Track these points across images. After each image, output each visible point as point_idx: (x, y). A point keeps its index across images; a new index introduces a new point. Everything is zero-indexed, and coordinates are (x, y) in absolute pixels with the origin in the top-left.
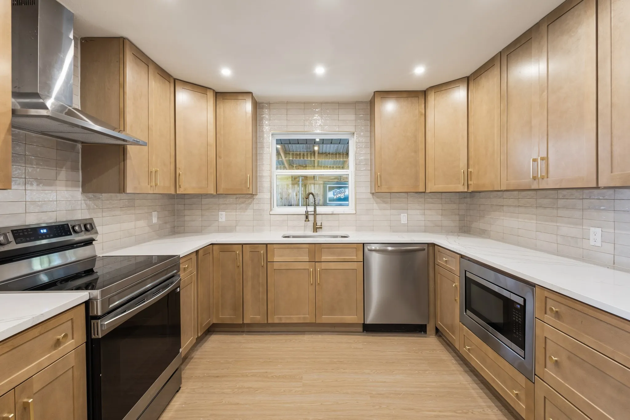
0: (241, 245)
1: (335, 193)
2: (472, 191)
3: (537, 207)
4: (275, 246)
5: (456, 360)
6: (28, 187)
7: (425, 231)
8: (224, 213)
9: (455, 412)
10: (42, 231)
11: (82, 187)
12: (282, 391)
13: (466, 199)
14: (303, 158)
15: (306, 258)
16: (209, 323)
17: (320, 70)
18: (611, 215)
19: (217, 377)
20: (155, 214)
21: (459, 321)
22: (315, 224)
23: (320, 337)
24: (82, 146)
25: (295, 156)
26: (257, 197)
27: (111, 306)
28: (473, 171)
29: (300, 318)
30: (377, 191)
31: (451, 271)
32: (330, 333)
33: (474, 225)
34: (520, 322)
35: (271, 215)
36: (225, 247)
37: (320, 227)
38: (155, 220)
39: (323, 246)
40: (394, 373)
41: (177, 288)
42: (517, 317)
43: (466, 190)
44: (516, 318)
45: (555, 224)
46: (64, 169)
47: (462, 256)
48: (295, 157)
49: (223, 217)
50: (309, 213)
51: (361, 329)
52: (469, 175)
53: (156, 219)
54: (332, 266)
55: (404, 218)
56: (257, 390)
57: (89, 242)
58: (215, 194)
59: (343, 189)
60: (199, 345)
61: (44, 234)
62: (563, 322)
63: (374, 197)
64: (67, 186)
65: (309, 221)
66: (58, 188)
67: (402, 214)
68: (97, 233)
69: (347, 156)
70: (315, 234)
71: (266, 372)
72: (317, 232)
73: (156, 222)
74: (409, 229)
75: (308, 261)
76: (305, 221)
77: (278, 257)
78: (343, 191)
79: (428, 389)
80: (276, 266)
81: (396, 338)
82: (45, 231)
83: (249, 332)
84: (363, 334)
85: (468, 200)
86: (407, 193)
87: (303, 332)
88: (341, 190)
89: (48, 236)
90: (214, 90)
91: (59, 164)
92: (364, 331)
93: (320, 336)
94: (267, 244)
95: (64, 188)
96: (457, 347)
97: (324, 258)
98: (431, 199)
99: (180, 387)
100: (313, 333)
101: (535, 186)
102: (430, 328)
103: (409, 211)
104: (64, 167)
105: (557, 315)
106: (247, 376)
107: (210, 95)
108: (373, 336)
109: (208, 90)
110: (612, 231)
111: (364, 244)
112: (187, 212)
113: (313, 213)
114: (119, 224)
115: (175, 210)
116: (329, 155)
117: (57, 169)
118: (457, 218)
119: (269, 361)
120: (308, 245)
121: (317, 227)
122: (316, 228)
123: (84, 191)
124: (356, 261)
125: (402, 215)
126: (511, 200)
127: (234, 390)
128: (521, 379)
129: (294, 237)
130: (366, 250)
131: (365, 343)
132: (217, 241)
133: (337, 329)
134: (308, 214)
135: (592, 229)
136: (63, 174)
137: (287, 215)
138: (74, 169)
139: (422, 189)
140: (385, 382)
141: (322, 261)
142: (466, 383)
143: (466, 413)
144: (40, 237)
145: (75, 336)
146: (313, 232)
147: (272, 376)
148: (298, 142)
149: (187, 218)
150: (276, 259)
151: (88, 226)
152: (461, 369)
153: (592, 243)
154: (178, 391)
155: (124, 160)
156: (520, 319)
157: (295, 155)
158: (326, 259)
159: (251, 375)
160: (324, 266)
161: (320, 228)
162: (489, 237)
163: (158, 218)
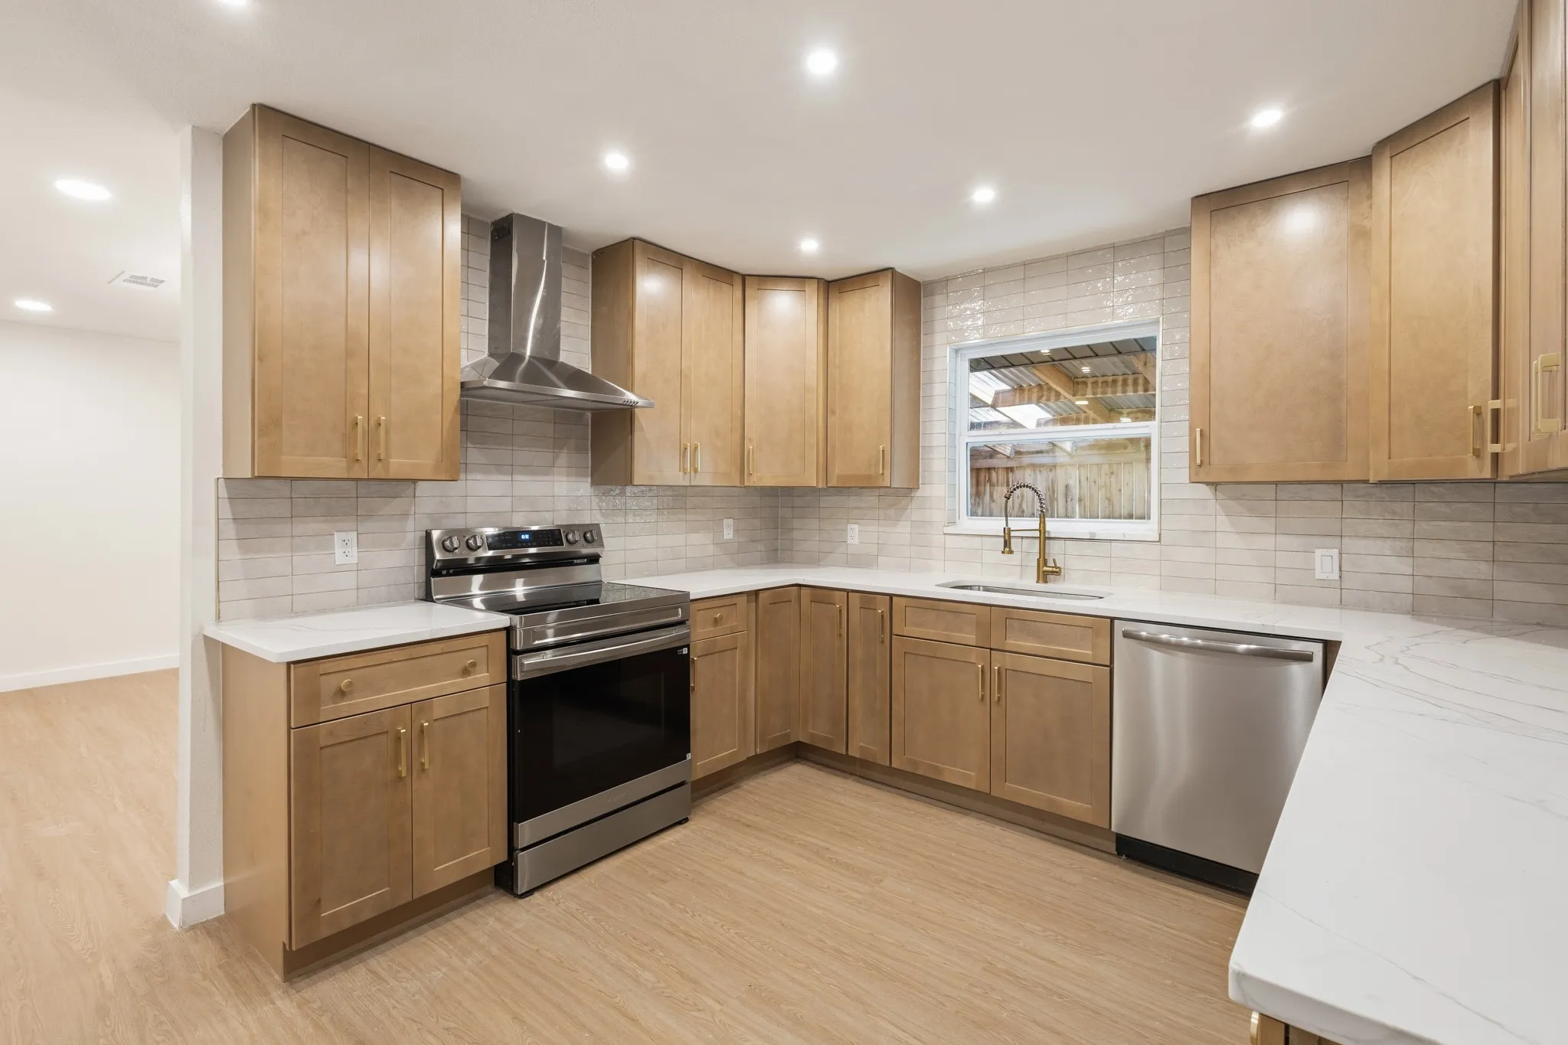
0: (846, 593)
2: (1511, 477)
6: (517, 477)
8: (856, 527)
10: (523, 537)
11: (592, 476)
12: (826, 886)
14: (1124, 392)
15: (971, 638)
16: (787, 736)
17: (984, 195)
19: (748, 826)
20: (728, 523)
22: (1043, 560)
23: (996, 830)
24: (592, 414)
25: (1102, 387)
26: (919, 493)
27: (537, 642)
32: (1028, 830)
35: (946, 536)
36: (822, 594)
37: (1056, 570)
38: (728, 534)
39: (1015, 613)
41: (682, 647)
43: (1488, 475)
46: (565, 451)
48: (1100, 390)
49: (855, 534)
50: (1013, 534)
51: (1112, 847)
53: (732, 532)
54: (1031, 664)
55: (1324, 562)
56: (787, 868)
57: (594, 559)
58: (825, 487)
60: (764, 773)
61: (525, 540)
63: (1219, 495)
64: (569, 475)
65: (1011, 552)
66: (556, 478)
68: (602, 545)
70: (1042, 586)
71: (827, 849)
72: (1046, 581)
73: (731, 536)
74: (1345, 599)
75: (974, 645)
76: (1003, 552)
77: (912, 627)
79: (1157, 1025)
82: (527, 537)
83: (864, 778)
87: (967, 810)
89: (529, 544)
90: (819, 279)
91: (557, 445)
93: (998, 829)
94: (891, 596)
95: (565, 479)
97: (1012, 643)
98: (1442, 504)
99: (686, 820)
100: (989, 818)
103: (1346, 541)
104: (565, 448)
107: (812, 290)
108: (1136, 871)
109: (806, 280)
111: (1112, 620)
112: (797, 523)
113: (1037, 534)
114: (656, 536)
115: (778, 517)
117: (556, 451)
119: (850, 833)
120: (973, 606)
121: (1045, 569)
122: (1047, 572)
123: (595, 483)
124: (1091, 661)
125: (1319, 552)
127: (754, 852)
129: (987, 589)
130: (1118, 635)
131: (1095, 876)
133: (1047, 827)
134: (1010, 537)
136: (563, 458)
137: (982, 536)
138: (580, 449)
140: (1053, 962)
141: (1007, 649)
144: (519, 545)
145: (490, 669)
146: (1038, 581)
147: (831, 859)
148: (1093, 352)
149: (796, 534)
150: (908, 630)
151: (591, 535)
154: (680, 823)
155: (632, 432)
157: (1100, 385)
158: (1015, 645)
160: (1009, 661)
161: (1055, 572)
163: (736, 531)
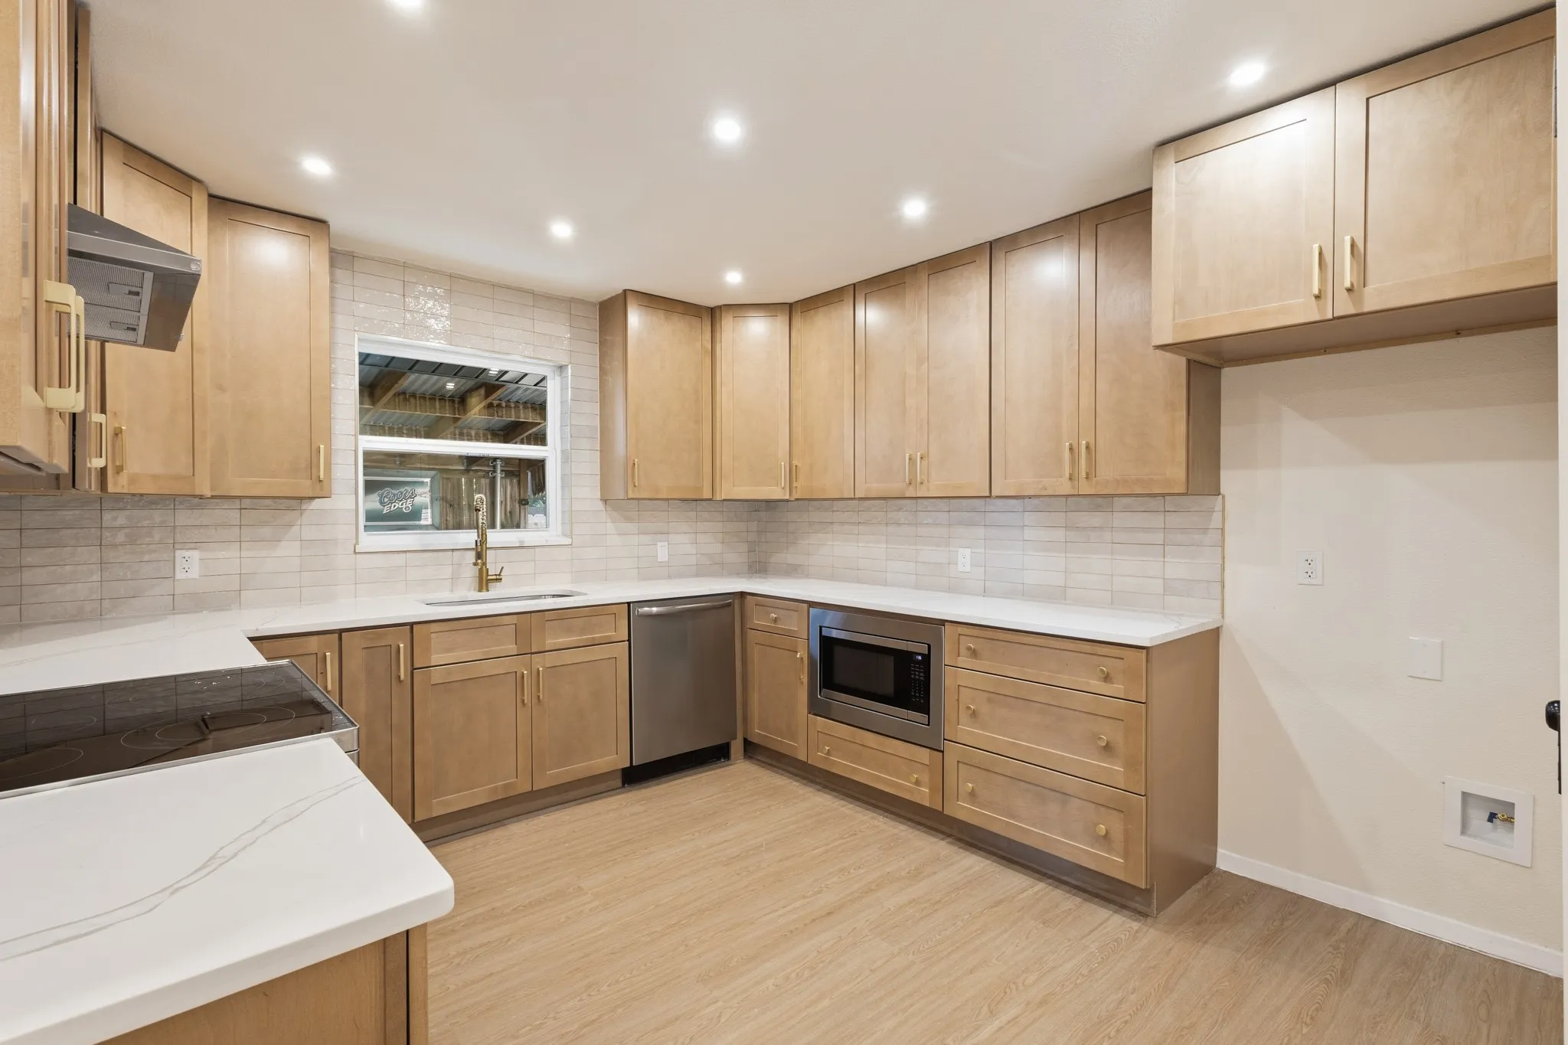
0: (337, 635)
1: (386, 500)
2: (794, 498)
3: (887, 524)
4: (434, 627)
5: (797, 781)
7: (697, 575)
8: (195, 555)
9: (842, 838)
13: (757, 513)
15: (512, 648)
17: (562, 230)
18: (980, 531)
21: (806, 711)
22: (484, 571)
28: (799, 465)
29: (496, 788)
30: (631, 495)
31: (788, 634)
33: (776, 558)
34: (922, 678)
35: (358, 556)
37: (498, 577)
39: (548, 615)
40: (728, 825)
42: (917, 673)
43: (787, 497)
44: (915, 675)
45: (914, 547)
47: (812, 604)
49: (190, 565)
51: (618, 783)
52: (793, 472)
54: (568, 657)
55: (662, 552)
59: (409, 489)
62: (981, 660)
63: (609, 508)
67: (659, 544)
69: (461, 408)
70: (484, 595)
72: (488, 591)
74: (673, 574)
75: (515, 653)
77: (439, 654)
78: (408, 495)
80: (437, 676)
81: (688, 779)
84: (623, 790)
85: (763, 514)
86: (668, 500)
87: (499, 822)
88: (402, 490)
90: (208, 188)
92: (623, 784)
94: (412, 625)
96: (802, 757)
97: (551, 642)
101: (910, 493)
102: (737, 747)
103: (671, 536)
105: (974, 653)
106: (453, 931)
107: (200, 201)
108: (646, 788)
109: (195, 185)
110: (983, 551)
111: (629, 604)
116: (412, 400)
118: (745, 547)
120: (515, 616)
121: (489, 577)
122: (485, 581)
124: (615, 640)
126: (846, 513)
127: (452, 962)
128: (924, 755)
130: (634, 615)
132: (257, 630)
133: (571, 795)
135: (961, 550)
137: (405, 552)
139: (707, 495)
141: (546, 649)
142: (829, 803)
143: (856, 834)
146: (480, 590)
150: (436, 659)
152: (811, 789)
153: (961, 568)
156: (922, 674)
158: (555, 643)
159: (463, 926)
160: (550, 659)
161: (497, 579)
162: (807, 576)
